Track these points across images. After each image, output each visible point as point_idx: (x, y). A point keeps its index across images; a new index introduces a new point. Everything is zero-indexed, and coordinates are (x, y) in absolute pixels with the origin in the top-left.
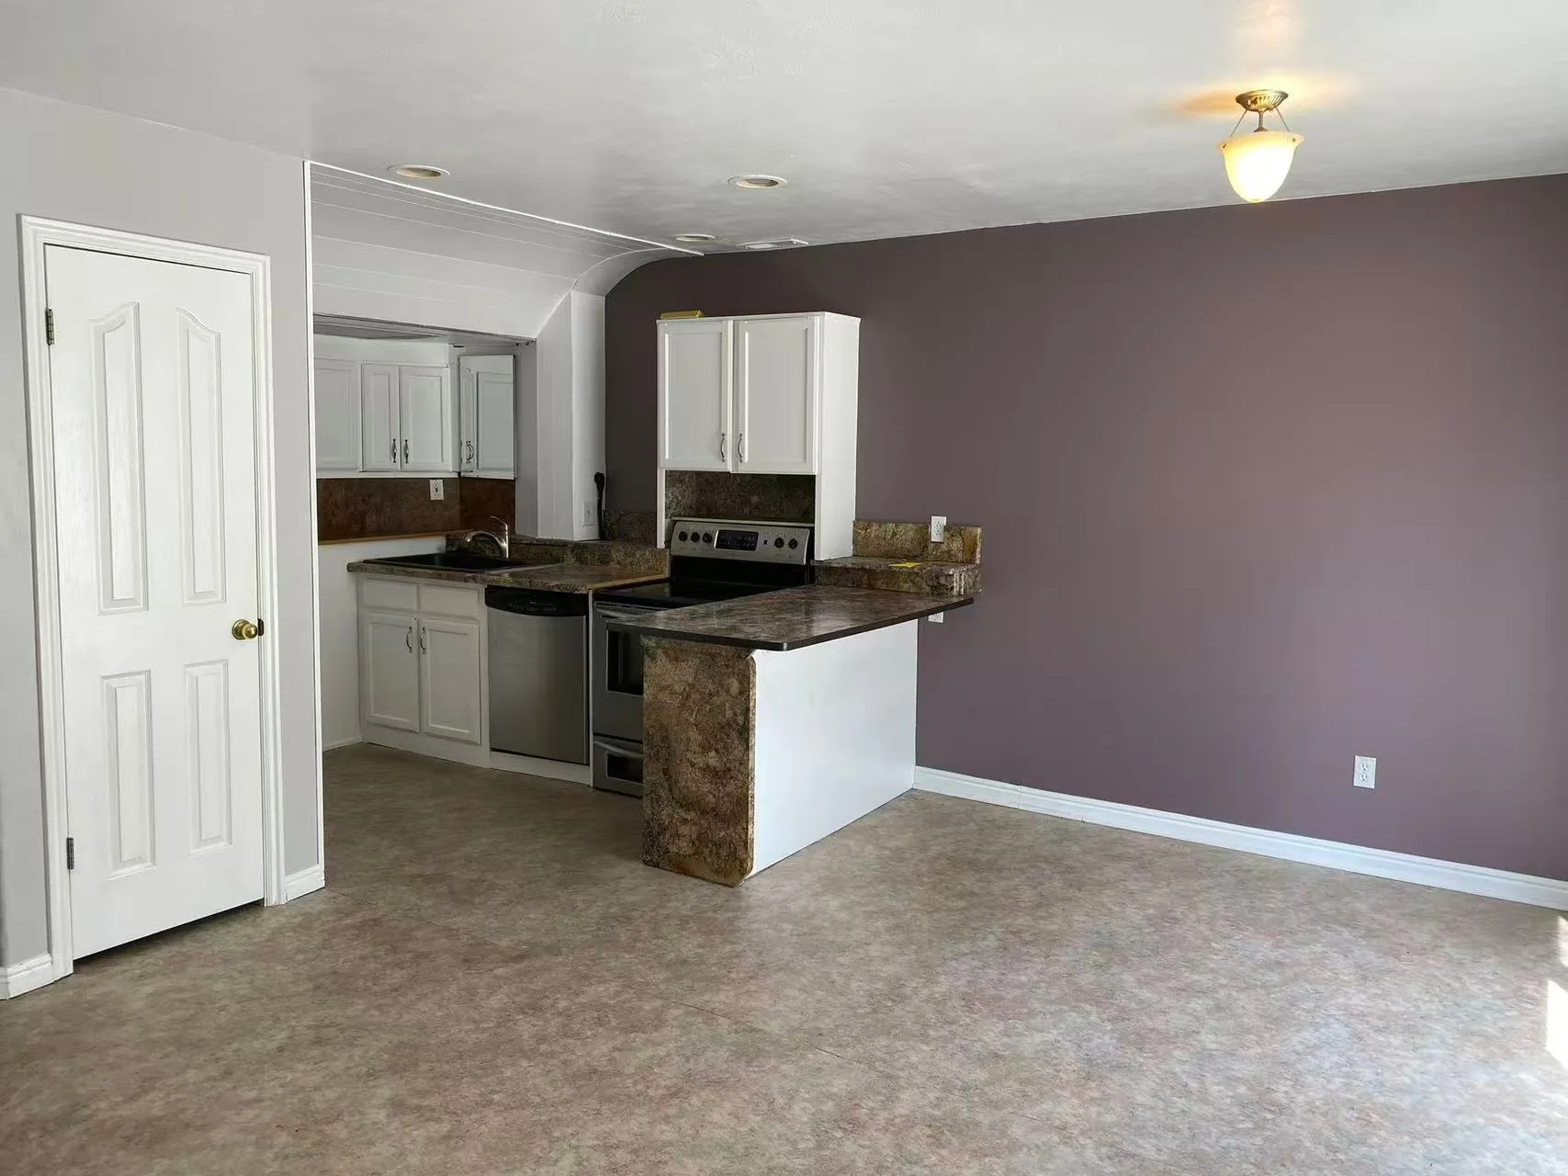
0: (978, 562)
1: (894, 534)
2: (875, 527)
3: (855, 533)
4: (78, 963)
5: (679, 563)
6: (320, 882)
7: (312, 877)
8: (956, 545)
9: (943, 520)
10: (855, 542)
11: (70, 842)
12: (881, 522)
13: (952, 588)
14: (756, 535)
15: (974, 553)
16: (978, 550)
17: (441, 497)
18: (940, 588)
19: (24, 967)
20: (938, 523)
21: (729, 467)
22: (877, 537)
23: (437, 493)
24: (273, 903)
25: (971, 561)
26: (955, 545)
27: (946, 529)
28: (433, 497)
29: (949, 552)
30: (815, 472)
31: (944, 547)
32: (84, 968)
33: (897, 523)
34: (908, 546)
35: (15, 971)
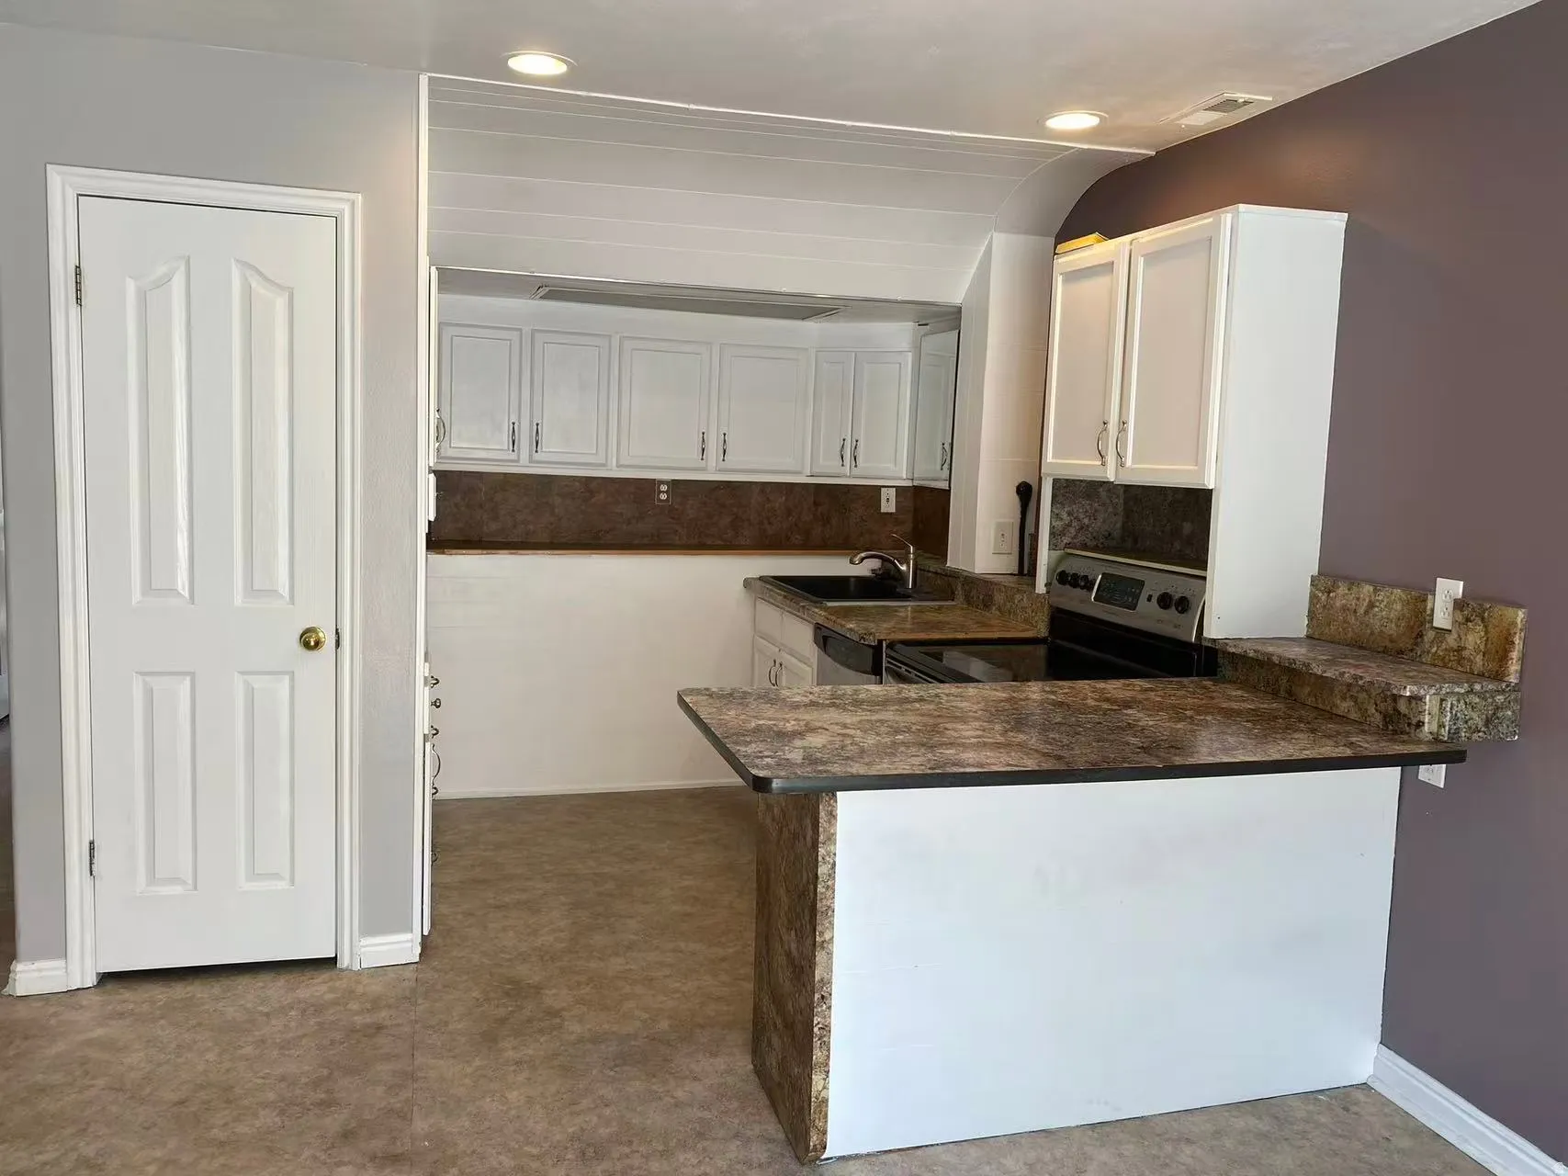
0: (1513, 679)
1: (1371, 605)
2: (1342, 589)
3: (1313, 598)
4: (107, 978)
5: (1060, 619)
6: (414, 954)
7: (401, 947)
8: (1473, 639)
9: (1457, 588)
10: (1312, 615)
11: (92, 843)
12: (1353, 582)
13: (1420, 724)
14: (1141, 584)
15: (1503, 658)
16: (1515, 655)
17: (892, 509)
18: (1397, 720)
19: (33, 967)
20: (1449, 590)
21: (1110, 475)
22: (1345, 609)
23: (888, 504)
24: (345, 966)
25: (1498, 676)
26: (1470, 638)
27: (1459, 605)
28: (883, 510)
29: (1460, 649)
30: (1210, 484)
31: (1451, 641)
32: (109, 986)
33: (1377, 585)
34: (1392, 629)
35: (26, 968)
